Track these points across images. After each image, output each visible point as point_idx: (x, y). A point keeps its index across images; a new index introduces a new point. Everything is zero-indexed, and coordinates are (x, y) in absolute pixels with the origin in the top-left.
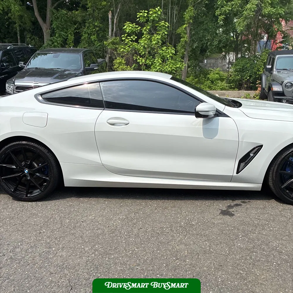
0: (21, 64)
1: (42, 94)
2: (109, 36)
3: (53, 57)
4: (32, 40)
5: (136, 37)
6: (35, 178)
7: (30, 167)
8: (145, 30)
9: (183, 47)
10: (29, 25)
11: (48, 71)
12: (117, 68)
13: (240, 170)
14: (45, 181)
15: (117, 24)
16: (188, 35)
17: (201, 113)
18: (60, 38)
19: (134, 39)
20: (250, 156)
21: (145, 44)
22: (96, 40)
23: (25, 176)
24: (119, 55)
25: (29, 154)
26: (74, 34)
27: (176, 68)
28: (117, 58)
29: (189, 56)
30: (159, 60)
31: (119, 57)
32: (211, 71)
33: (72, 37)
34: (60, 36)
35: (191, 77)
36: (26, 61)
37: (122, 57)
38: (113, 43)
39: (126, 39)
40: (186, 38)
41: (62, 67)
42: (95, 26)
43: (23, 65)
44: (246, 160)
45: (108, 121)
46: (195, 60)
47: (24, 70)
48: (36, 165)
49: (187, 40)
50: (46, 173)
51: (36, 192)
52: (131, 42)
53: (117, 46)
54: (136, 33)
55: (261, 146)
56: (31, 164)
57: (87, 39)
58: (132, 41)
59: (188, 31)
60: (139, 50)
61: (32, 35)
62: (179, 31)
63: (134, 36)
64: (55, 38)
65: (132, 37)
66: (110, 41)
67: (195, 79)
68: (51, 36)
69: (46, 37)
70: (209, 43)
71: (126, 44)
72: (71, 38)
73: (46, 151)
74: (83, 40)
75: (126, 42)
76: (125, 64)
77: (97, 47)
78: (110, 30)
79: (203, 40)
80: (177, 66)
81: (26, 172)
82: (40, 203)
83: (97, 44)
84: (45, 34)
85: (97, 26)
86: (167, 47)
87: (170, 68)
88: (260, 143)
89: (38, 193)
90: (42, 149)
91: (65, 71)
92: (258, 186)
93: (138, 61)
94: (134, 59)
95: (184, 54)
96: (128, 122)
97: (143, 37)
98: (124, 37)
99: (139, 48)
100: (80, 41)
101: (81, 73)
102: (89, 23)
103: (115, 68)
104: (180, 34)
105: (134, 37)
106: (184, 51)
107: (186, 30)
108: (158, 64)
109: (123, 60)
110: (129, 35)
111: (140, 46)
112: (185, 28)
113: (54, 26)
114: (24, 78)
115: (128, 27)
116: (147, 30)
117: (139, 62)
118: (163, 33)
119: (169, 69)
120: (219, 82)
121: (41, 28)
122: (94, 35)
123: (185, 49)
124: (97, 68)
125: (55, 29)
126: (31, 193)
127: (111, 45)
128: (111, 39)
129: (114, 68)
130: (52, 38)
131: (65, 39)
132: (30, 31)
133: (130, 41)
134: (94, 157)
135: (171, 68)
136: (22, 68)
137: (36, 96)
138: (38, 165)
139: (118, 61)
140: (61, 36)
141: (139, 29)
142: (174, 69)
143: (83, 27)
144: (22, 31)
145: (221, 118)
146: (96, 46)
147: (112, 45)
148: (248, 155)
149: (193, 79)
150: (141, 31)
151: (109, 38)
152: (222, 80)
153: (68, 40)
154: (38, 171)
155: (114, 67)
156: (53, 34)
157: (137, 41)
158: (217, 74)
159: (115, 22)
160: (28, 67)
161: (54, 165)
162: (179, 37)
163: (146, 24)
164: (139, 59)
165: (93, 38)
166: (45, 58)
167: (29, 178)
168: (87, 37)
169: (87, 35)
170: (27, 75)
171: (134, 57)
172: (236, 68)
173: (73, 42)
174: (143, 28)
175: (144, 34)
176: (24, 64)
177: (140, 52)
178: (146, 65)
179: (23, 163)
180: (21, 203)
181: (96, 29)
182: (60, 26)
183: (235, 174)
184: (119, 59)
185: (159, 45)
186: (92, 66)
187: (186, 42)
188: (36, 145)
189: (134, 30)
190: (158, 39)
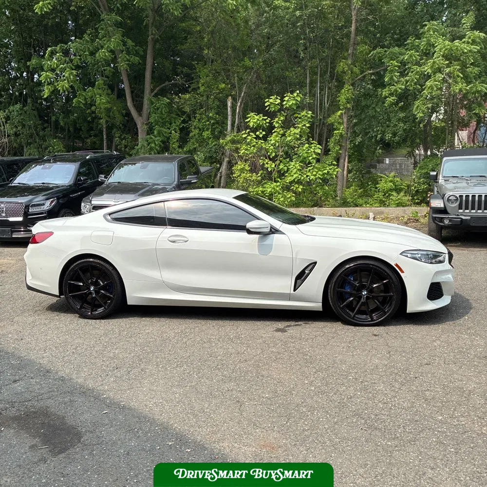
0: (102, 177)
1: (110, 214)
2: (228, 131)
3: (141, 168)
4: (122, 140)
5: (264, 133)
6: (100, 297)
7: (96, 284)
8: (277, 122)
9: (338, 143)
10: (119, 120)
11: (134, 186)
12: (238, 176)
13: (297, 287)
14: (109, 298)
15: (241, 113)
16: (345, 125)
17: (252, 230)
18: (160, 137)
19: (261, 136)
20: (305, 273)
21: (276, 141)
22: (211, 138)
23: (91, 293)
24: (241, 158)
25: (95, 272)
26: (180, 129)
27: (324, 174)
28: (239, 163)
29: (349, 157)
30: (297, 165)
31: (241, 161)
32: (382, 177)
33: (177, 134)
34: (159, 133)
35: (353, 187)
36: (108, 173)
37: (246, 161)
38: (233, 142)
39: (248, 136)
40: (342, 129)
41: (150, 181)
42: (209, 119)
43: (103, 179)
44: (301, 277)
45: (169, 239)
46: (359, 161)
47: (104, 186)
48: (101, 283)
49: (344, 133)
50: (111, 291)
51: (100, 310)
52: (255, 140)
53: (239, 146)
54: (264, 127)
55: (315, 263)
56: (97, 281)
57: (197, 136)
58: (257, 138)
59: (345, 120)
60: (267, 151)
61: (123, 133)
62: (331, 120)
63: (261, 131)
64: (152, 137)
65: (258, 133)
66: (228, 138)
67: (360, 189)
68: (148, 134)
69: (142, 136)
70: (379, 136)
71: (249, 144)
72: (175, 135)
73: (110, 268)
74: (192, 138)
75: (248, 140)
76: (249, 170)
77: (211, 148)
78: (229, 123)
79: (370, 132)
80: (324, 172)
81: (91, 289)
82: (103, 321)
83: (212, 143)
84: (140, 131)
85: (212, 118)
86: (308, 144)
87: (313, 175)
88: (314, 259)
89: (102, 311)
90: (107, 266)
91: (154, 185)
92: (317, 306)
93: (266, 166)
94: (261, 164)
95: (340, 154)
96: (186, 239)
97: (273, 131)
98: (245, 133)
99: (267, 148)
100: (188, 140)
101: (174, 188)
102: (200, 114)
103: (235, 177)
104: (332, 124)
105: (261, 133)
106: (340, 149)
107: (342, 119)
108: (295, 171)
109: (247, 166)
110: (254, 130)
111: (269, 145)
112: (341, 116)
113: (152, 120)
114: (104, 194)
115: (254, 119)
116: (280, 122)
117: (267, 168)
118: (303, 126)
119: (312, 177)
120: (394, 193)
121: (136, 124)
122: (208, 130)
123: (341, 146)
124: (195, 181)
125: (153, 125)
126: (96, 310)
127: (230, 144)
128: (231, 136)
129: (233, 177)
130: (148, 136)
131: (166, 137)
132: (120, 128)
133: (254, 138)
134: (155, 274)
135: (315, 175)
136: (102, 183)
137: (104, 216)
138: (103, 283)
139: (239, 167)
140: (161, 134)
141: (268, 121)
142: (320, 176)
143: (193, 119)
144: (110, 128)
145: (276, 236)
146: (211, 146)
147: (232, 144)
148: (303, 272)
149: (357, 190)
150: (271, 123)
151: (228, 135)
152: (398, 190)
153: (170, 138)
154: (104, 288)
155: (234, 175)
156: (150, 131)
157: (265, 138)
158: (391, 181)
159: (238, 111)
160: (109, 181)
161: (118, 282)
162: (331, 129)
163: (279, 114)
164: (267, 163)
165: (206, 134)
166: (132, 168)
167: (94, 296)
168: (198, 133)
169: (197, 131)
170: (107, 192)
171: (261, 161)
172: (420, 172)
173: (177, 141)
174: (275, 119)
175: (275, 128)
176: (105, 177)
177: (269, 154)
178: (279, 172)
179: (90, 281)
180: (86, 320)
181: (210, 122)
182: (160, 120)
183: (292, 292)
184: (241, 163)
185: (302, 141)
186: (188, 178)
187: (341, 135)
188: (102, 263)
189: (261, 124)
190: (295, 134)
